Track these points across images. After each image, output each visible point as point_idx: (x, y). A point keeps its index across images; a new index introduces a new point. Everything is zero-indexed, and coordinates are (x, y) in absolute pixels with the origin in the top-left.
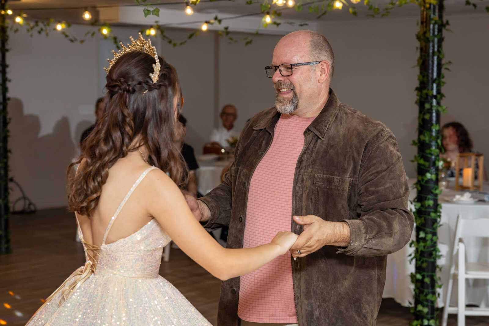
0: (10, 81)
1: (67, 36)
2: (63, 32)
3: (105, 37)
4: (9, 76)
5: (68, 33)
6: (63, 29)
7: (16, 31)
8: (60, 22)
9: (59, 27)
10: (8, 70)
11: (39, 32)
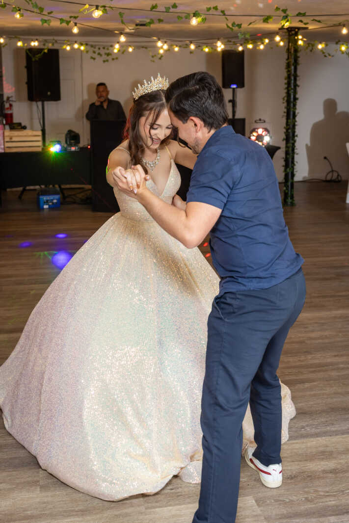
0: (298, 86)
1: (324, 53)
2: (322, 51)
3: (343, 53)
4: (298, 83)
5: (324, 51)
6: (323, 48)
7: (301, 50)
8: (321, 43)
9: (320, 46)
10: (298, 78)
11: (311, 51)
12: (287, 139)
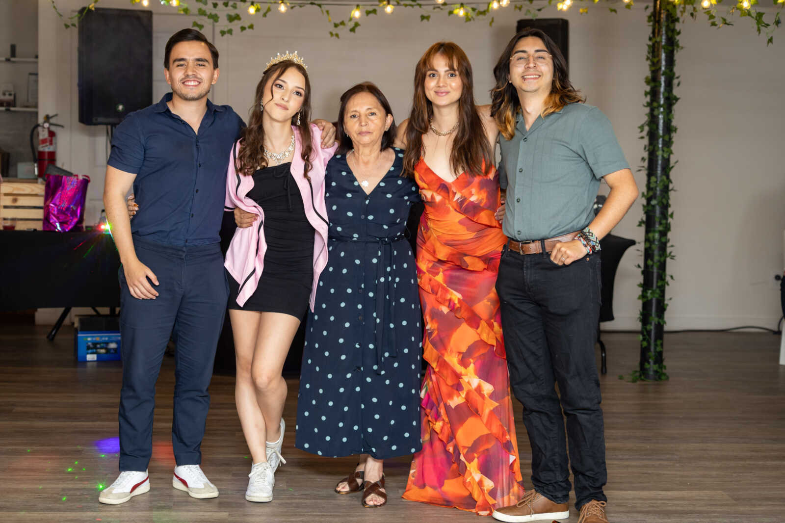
12: (649, 223)
